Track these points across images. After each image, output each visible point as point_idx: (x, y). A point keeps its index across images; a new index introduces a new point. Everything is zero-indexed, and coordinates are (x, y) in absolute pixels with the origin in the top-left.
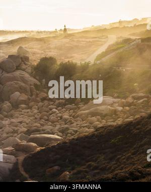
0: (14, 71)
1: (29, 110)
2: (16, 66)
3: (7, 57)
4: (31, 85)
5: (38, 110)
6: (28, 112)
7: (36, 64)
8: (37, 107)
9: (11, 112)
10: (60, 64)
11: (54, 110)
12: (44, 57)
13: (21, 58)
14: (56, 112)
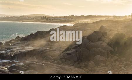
0: (97, 41)
1: (106, 67)
2: (99, 38)
3: (93, 32)
4: (108, 51)
5: (112, 67)
6: (105, 69)
7: (111, 37)
8: (111, 65)
9: (94, 68)
10: (128, 38)
11: (123, 68)
12: (117, 33)
13: (102, 33)
14: (124, 69)
